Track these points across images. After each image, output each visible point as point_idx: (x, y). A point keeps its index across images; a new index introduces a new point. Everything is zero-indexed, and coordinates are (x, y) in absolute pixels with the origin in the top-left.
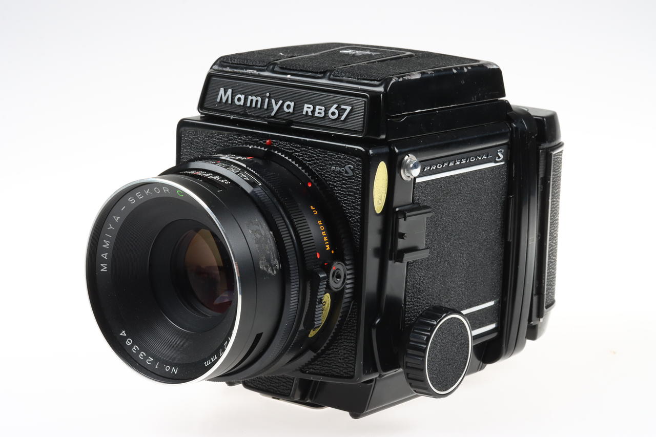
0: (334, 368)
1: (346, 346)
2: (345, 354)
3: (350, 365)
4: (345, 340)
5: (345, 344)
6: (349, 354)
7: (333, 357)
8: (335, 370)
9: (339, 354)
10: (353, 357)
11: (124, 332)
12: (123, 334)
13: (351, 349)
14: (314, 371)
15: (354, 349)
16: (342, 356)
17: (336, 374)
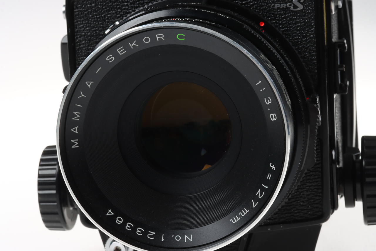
0: (296, 213)
1: (309, 186)
2: (308, 195)
3: (316, 206)
4: (308, 181)
5: (308, 184)
6: (313, 194)
7: (294, 202)
8: (297, 214)
9: (301, 197)
10: (319, 196)
11: (110, 211)
12: (110, 213)
13: (316, 189)
14: (271, 221)
15: (320, 187)
16: (305, 198)
17: (300, 218)
